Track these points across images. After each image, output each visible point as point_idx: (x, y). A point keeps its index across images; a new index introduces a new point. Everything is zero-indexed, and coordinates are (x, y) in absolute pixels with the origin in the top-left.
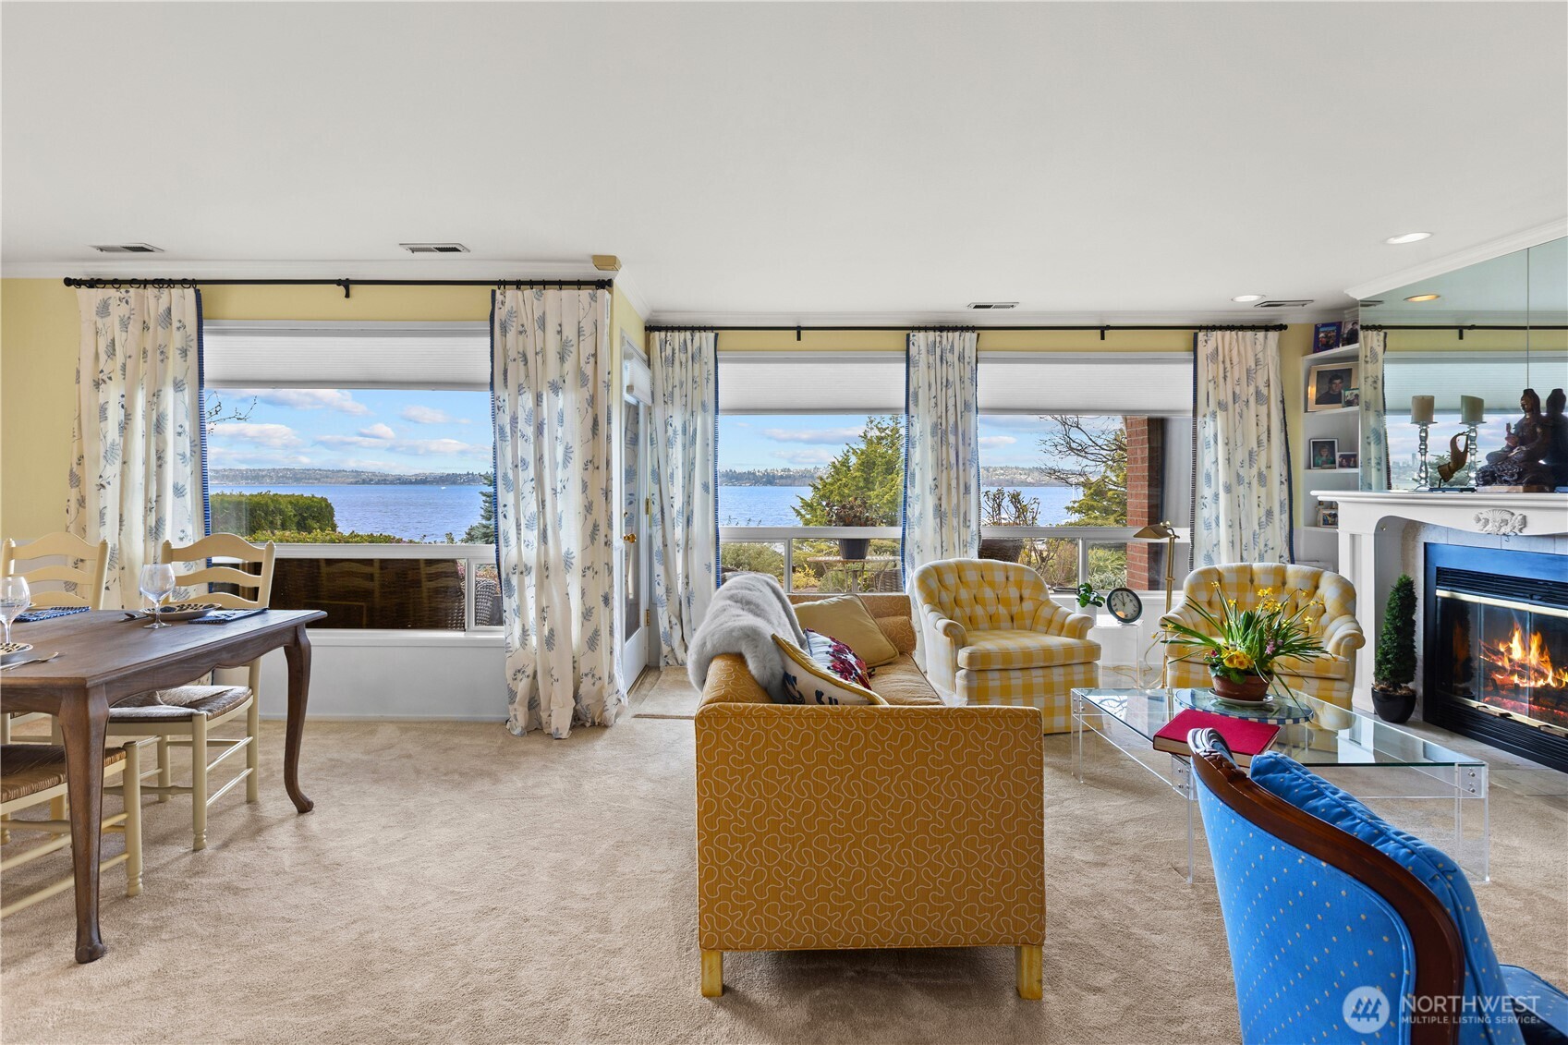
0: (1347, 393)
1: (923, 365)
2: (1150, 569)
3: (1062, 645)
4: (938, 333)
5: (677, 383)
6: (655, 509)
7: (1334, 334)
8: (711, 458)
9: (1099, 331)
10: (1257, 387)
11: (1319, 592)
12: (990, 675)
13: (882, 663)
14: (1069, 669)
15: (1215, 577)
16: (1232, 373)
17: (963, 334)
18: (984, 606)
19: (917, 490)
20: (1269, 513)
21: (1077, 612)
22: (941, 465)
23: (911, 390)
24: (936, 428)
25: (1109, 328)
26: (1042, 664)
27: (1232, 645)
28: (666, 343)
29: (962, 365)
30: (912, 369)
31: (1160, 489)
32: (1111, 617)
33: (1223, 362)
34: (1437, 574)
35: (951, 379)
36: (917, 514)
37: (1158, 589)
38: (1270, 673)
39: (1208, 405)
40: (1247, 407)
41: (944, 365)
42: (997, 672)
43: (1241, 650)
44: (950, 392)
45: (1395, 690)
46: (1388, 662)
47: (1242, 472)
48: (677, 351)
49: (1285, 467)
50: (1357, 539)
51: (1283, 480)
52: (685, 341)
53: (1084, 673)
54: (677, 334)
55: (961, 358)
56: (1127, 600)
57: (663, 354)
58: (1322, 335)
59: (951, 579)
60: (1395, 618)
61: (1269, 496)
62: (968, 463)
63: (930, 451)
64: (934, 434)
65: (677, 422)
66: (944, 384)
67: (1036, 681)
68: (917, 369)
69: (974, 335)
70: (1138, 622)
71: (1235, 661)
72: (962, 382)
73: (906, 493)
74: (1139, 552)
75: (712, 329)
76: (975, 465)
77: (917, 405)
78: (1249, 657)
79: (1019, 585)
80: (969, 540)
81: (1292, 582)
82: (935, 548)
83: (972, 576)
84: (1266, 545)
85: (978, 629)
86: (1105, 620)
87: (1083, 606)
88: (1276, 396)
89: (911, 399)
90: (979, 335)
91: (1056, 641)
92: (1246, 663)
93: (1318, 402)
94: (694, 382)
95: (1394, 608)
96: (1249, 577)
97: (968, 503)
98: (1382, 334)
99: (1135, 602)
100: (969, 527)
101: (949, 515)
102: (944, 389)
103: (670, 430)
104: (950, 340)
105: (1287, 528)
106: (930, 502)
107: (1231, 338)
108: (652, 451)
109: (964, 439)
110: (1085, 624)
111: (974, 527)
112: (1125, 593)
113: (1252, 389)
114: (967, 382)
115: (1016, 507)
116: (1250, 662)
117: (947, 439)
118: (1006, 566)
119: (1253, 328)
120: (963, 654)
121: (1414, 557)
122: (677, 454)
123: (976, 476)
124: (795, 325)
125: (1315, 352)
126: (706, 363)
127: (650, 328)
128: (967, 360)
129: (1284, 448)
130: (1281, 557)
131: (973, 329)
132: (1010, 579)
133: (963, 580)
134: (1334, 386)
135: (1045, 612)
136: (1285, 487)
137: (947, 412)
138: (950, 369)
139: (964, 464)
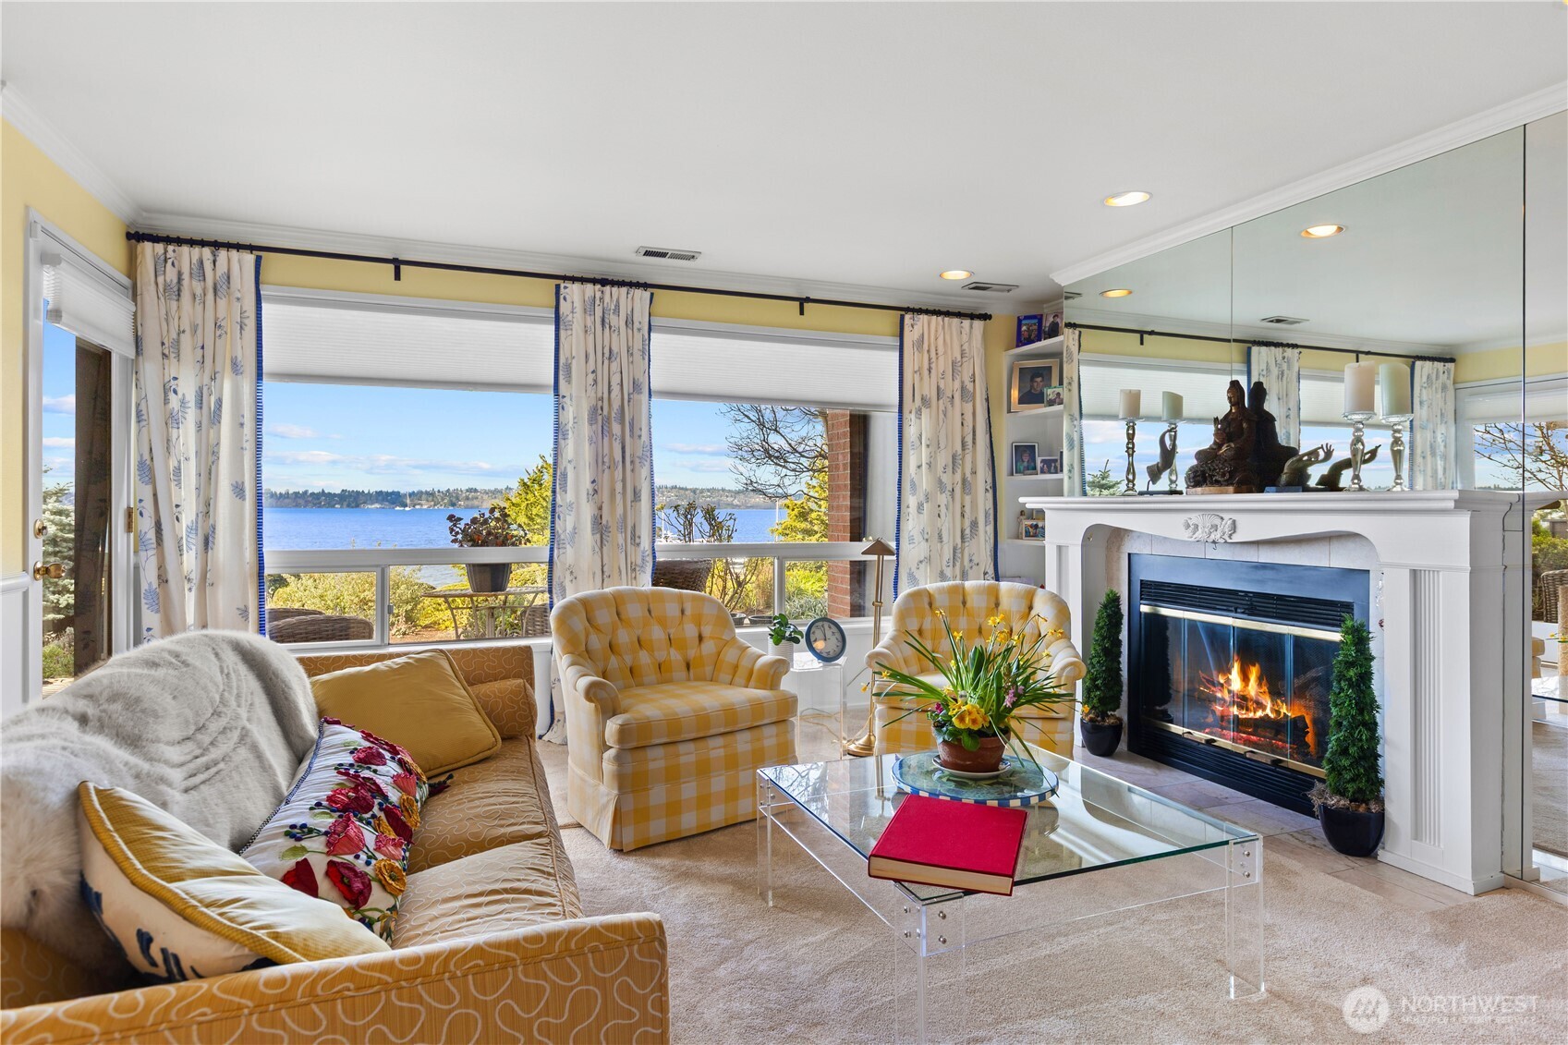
0: (1050, 391)
1: (577, 328)
2: (852, 592)
3: (749, 701)
4: (598, 286)
5: (186, 325)
6: (145, 525)
7: (1036, 327)
8: (249, 447)
9: (798, 303)
10: (963, 382)
11: (1033, 613)
12: (651, 753)
13: (471, 760)
14: (756, 732)
15: (926, 600)
16: (937, 366)
17: (632, 291)
18: (651, 651)
19: (570, 496)
20: (974, 524)
21: (769, 653)
22: (599, 462)
23: (562, 361)
24: (594, 413)
25: (808, 300)
26: (722, 730)
27: (961, 696)
28: (166, 261)
29: (630, 331)
30: (562, 333)
31: (862, 501)
32: (810, 655)
33: (928, 351)
34: (1141, 588)
35: (615, 349)
36: (569, 528)
37: (864, 616)
38: (1006, 731)
39: (914, 400)
40: (952, 404)
41: (607, 330)
42: (661, 747)
43: (973, 702)
44: (615, 366)
45: (1103, 720)
46: (1097, 688)
47: (945, 478)
48: (186, 276)
49: (990, 473)
50: (1064, 550)
51: (988, 487)
52: (201, 262)
53: (777, 735)
54: (185, 249)
55: (629, 322)
56: (829, 633)
57: (161, 279)
58: (1024, 328)
59: (604, 617)
60: (1104, 638)
61: (974, 503)
62: (637, 461)
63: (587, 444)
64: (592, 420)
65: (187, 387)
66: (607, 355)
67: (713, 754)
68: (569, 332)
69: (647, 294)
70: (841, 661)
71: (967, 719)
72: (630, 353)
73: (554, 500)
74: (841, 572)
75: (251, 248)
76: (647, 464)
77: (569, 381)
78: (983, 710)
79: (698, 621)
80: (639, 562)
81: (1006, 602)
82: (594, 574)
83: (634, 611)
84: (971, 560)
85: (640, 685)
86: (803, 660)
87: (777, 643)
88: (982, 394)
89: (561, 372)
90: (652, 294)
91: (741, 695)
92: (980, 720)
93: (1021, 401)
94: (217, 326)
95: (1102, 628)
96: (961, 598)
97: (637, 513)
98: (1077, 332)
99: (838, 635)
100: (638, 544)
101: (613, 529)
102: (606, 362)
103: (174, 401)
104: (615, 298)
105: (992, 541)
106: (587, 512)
107: (937, 324)
108: (139, 432)
109: (632, 430)
110: (781, 666)
111: (645, 543)
112: (826, 624)
113: (957, 385)
114: (637, 355)
115: (710, 524)
116: (984, 719)
117: (610, 427)
118: (681, 595)
119: (959, 315)
120: (612, 726)
121: (1119, 570)
122: (187, 438)
123: (648, 479)
124: (390, 257)
125: (1018, 346)
126: (238, 299)
127: (136, 237)
128: (636, 325)
129: (988, 451)
130: (985, 573)
131: (645, 286)
132: (686, 613)
133: (623, 617)
134: (1035, 384)
135: (730, 655)
136: (990, 495)
137: (609, 393)
138: (614, 336)
139: (632, 462)
